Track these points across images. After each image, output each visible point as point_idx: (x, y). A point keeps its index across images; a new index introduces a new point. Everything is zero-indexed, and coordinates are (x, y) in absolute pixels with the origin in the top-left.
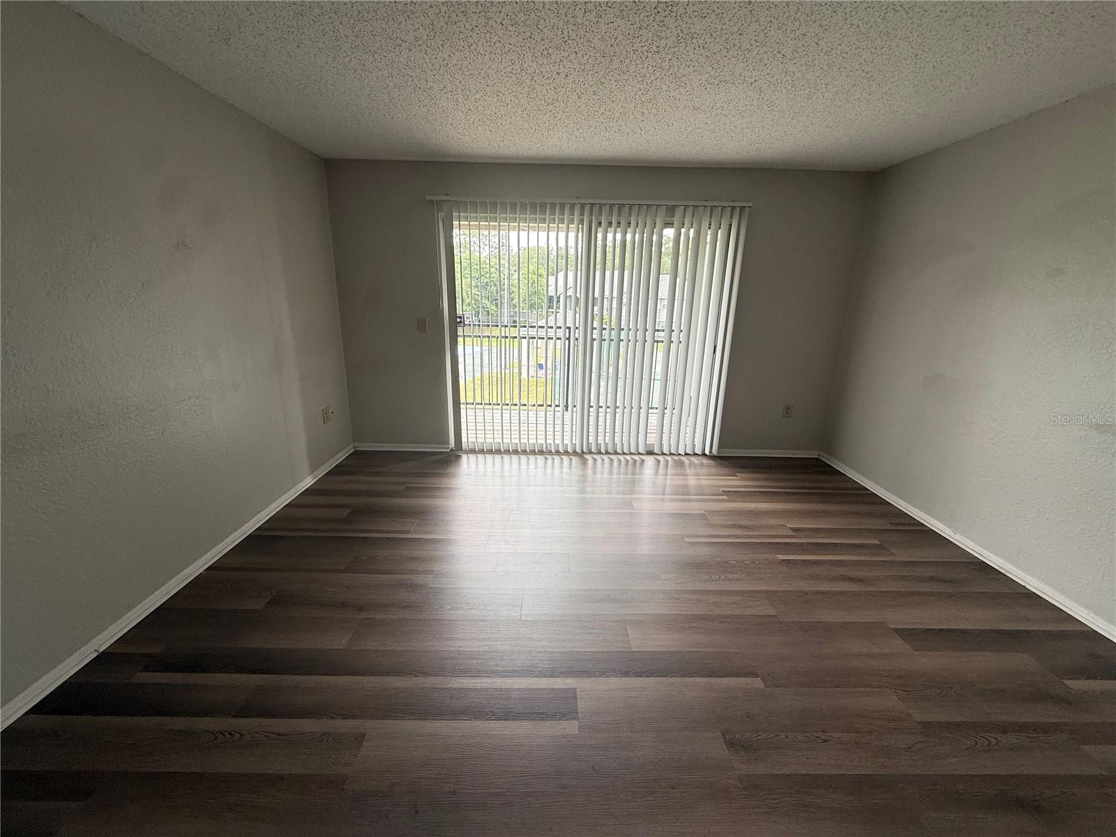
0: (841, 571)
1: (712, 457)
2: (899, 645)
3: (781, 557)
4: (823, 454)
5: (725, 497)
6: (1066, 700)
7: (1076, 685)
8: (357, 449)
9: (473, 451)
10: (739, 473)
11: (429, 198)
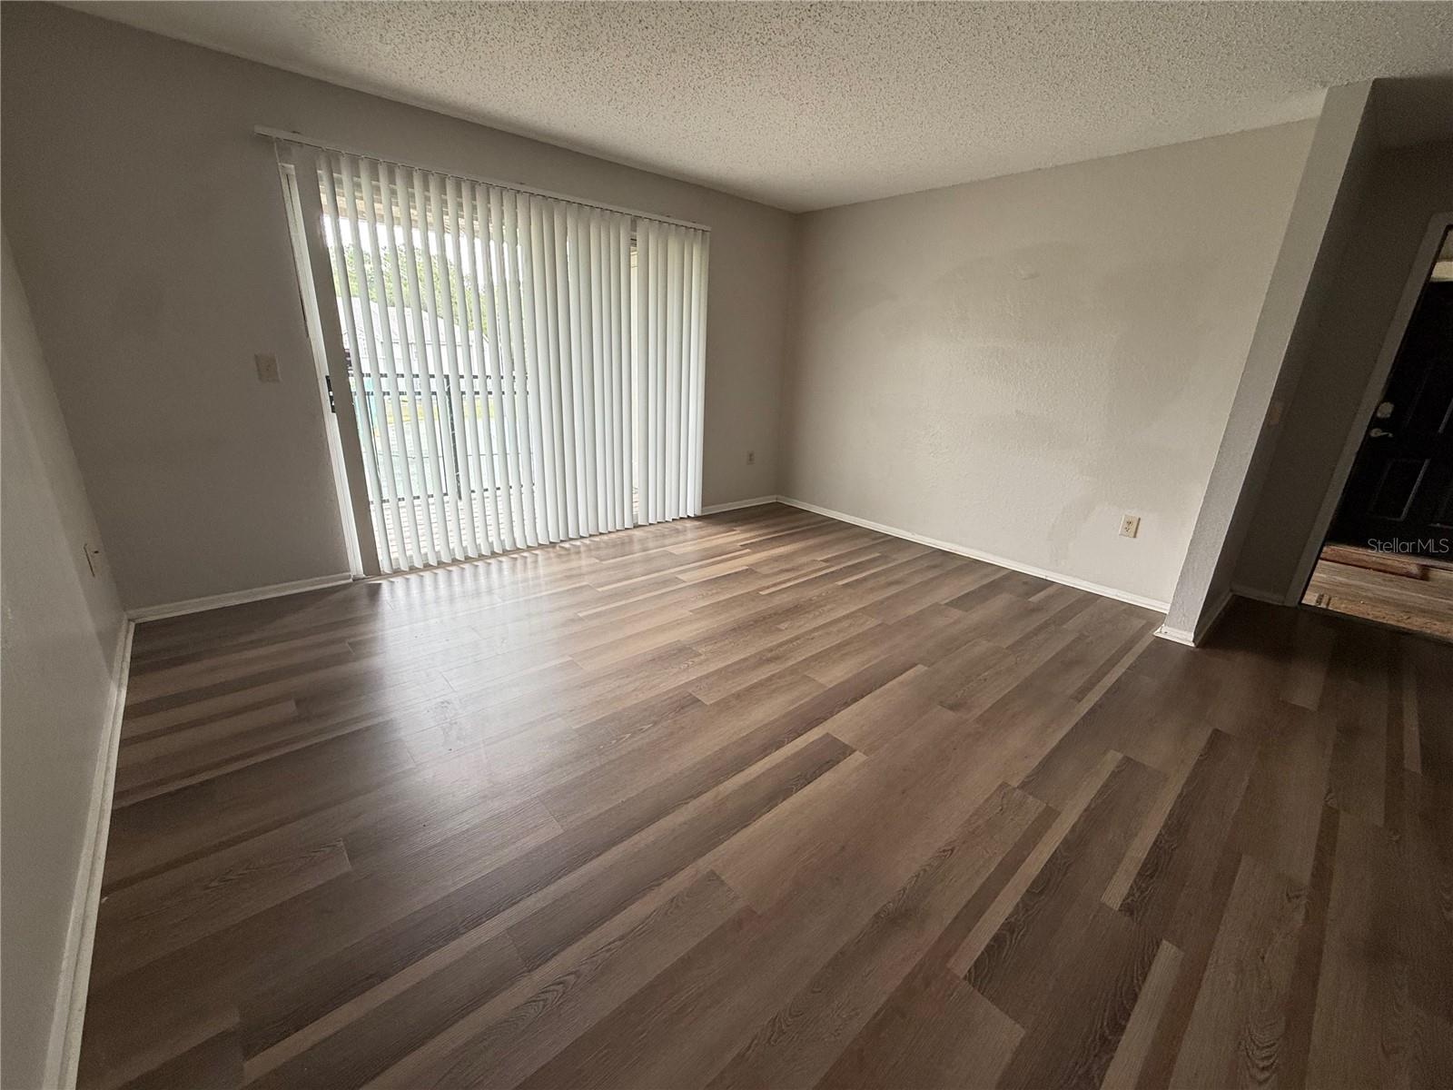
0: (883, 580)
1: (697, 518)
2: (956, 613)
3: (840, 583)
4: (780, 497)
5: (748, 550)
6: (1037, 609)
7: (1035, 599)
8: (140, 621)
9: (397, 572)
10: (735, 527)
11: (259, 130)
